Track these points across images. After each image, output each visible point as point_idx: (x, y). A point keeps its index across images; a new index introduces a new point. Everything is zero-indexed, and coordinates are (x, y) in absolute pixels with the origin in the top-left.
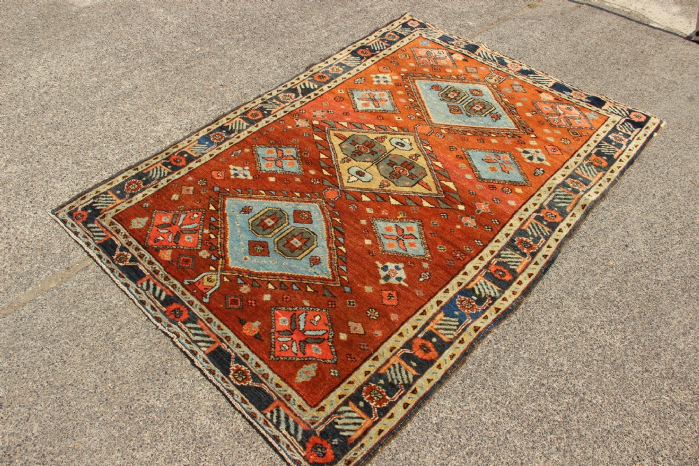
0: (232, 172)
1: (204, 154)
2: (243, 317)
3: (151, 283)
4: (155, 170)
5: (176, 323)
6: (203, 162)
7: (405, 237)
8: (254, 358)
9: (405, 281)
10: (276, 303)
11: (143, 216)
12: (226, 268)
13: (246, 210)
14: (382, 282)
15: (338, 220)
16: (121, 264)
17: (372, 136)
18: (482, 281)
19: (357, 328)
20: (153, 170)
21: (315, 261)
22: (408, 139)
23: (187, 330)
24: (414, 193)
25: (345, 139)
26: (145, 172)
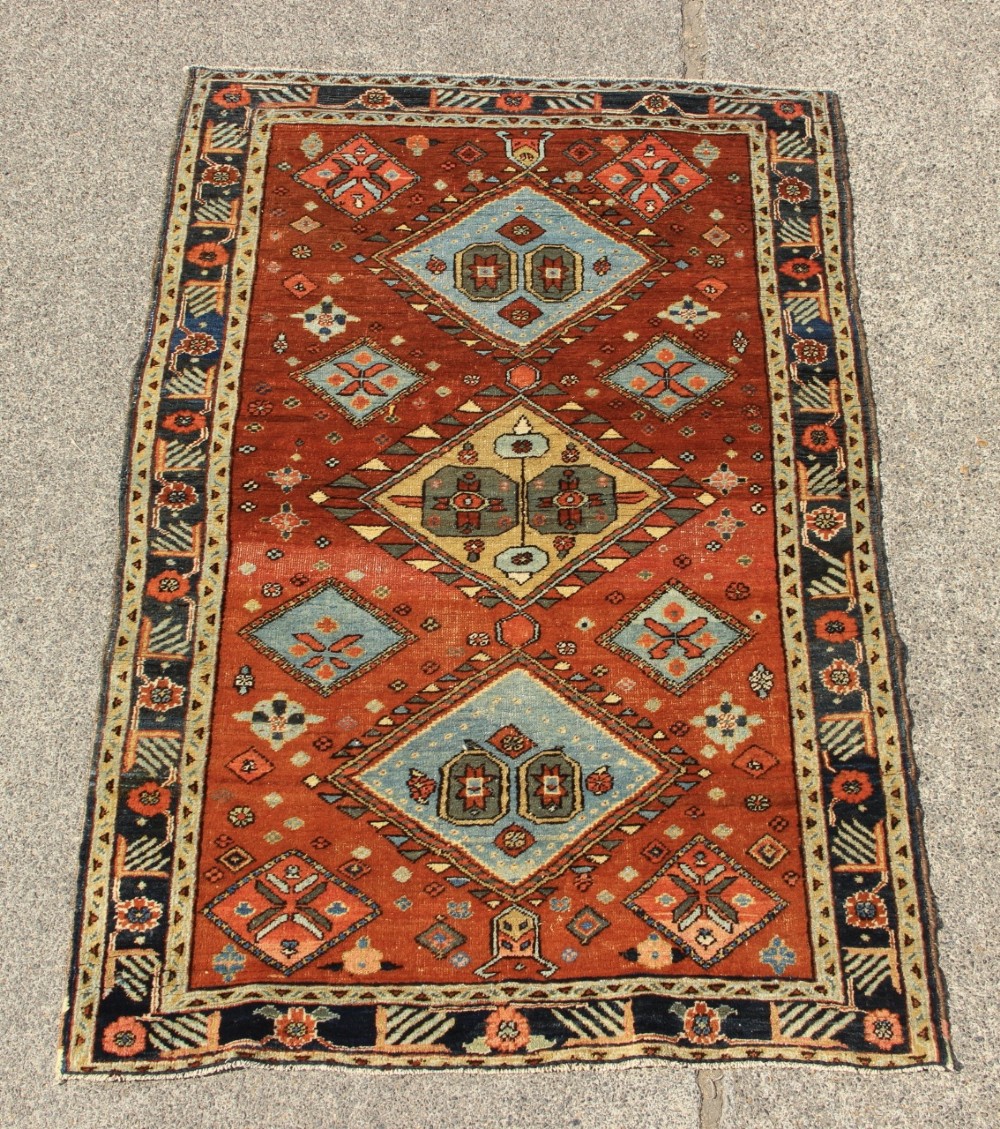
0: (698, 307)
1: (784, 307)
2: (441, 147)
3: (584, 106)
4: (805, 231)
5: (501, 92)
6: (764, 293)
7: (356, 385)
8: (381, 121)
9: (301, 321)
10: (422, 186)
11: (715, 163)
12: (527, 181)
13: (602, 266)
14: (328, 299)
15: (470, 343)
16: (646, 97)
17: (584, 542)
18: (201, 391)
19: (305, 226)
20: (809, 230)
21: (435, 266)
22: (521, 583)
23: (481, 94)
24: (410, 473)
25: (617, 499)
26: (814, 220)
